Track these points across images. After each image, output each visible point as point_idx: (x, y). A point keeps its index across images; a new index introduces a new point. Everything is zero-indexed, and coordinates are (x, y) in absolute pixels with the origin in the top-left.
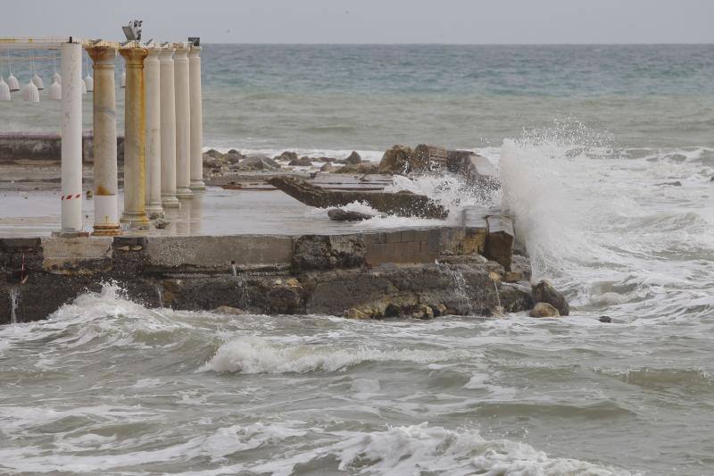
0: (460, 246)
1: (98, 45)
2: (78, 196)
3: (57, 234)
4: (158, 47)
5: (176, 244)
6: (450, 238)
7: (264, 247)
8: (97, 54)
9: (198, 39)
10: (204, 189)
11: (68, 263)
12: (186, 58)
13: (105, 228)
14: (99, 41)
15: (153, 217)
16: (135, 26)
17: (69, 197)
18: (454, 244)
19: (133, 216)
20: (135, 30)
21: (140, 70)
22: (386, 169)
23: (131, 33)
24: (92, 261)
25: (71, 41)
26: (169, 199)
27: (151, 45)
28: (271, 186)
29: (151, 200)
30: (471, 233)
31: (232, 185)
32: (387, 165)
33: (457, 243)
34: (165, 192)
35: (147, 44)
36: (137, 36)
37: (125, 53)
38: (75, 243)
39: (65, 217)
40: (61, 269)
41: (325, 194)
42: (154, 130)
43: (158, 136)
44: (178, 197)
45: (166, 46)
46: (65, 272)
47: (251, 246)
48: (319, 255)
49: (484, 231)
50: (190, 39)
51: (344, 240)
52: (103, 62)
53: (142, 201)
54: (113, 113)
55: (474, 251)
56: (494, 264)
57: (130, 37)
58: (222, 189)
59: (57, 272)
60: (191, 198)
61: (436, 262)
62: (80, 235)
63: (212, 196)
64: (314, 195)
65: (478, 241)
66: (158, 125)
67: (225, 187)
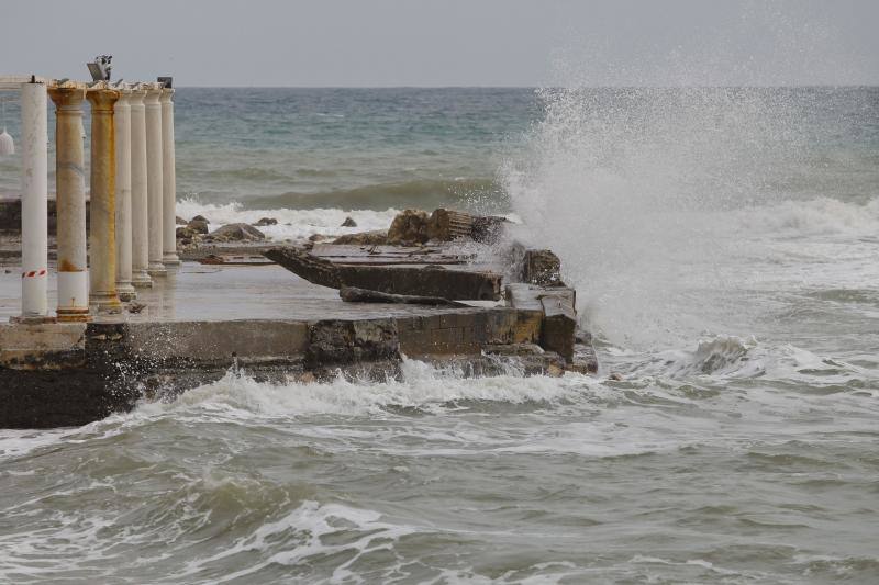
0: (510, 333)
1: (63, 86)
2: (43, 273)
3: (17, 320)
4: (128, 89)
5: (164, 332)
6: (498, 323)
7: (272, 335)
8: (61, 97)
9: (171, 78)
10: (178, 264)
11: (30, 356)
12: (158, 103)
13: (71, 312)
14: (65, 80)
15: (125, 298)
16: (104, 62)
17: (32, 274)
18: (503, 330)
19: (100, 297)
20: (103, 68)
21: (109, 118)
22: (396, 239)
23: (98, 71)
24: (59, 353)
25: (33, 81)
26: (139, 277)
27: (120, 87)
28: (267, 260)
29: (121, 278)
30: (524, 316)
31: (211, 259)
32: (397, 234)
33: (507, 330)
34: (137, 268)
35: (117, 85)
36: (105, 75)
37: (92, 95)
38: (39, 331)
39: (26, 298)
40: (22, 363)
41: (335, 270)
42: (123, 191)
43: (128, 198)
44: (149, 273)
45: (136, 88)
46: (26, 367)
47: (257, 334)
48: (341, 345)
49: (539, 314)
50: (160, 80)
51: (370, 326)
52: (69, 107)
53: (112, 279)
54: (80, 170)
55: (527, 339)
56: (553, 355)
57: (97, 76)
58: (199, 264)
59: (17, 367)
60: (163, 275)
61: (483, 353)
62: (45, 320)
63: (188, 273)
64: (321, 270)
65: (532, 328)
66: (128, 184)
67: (203, 261)
